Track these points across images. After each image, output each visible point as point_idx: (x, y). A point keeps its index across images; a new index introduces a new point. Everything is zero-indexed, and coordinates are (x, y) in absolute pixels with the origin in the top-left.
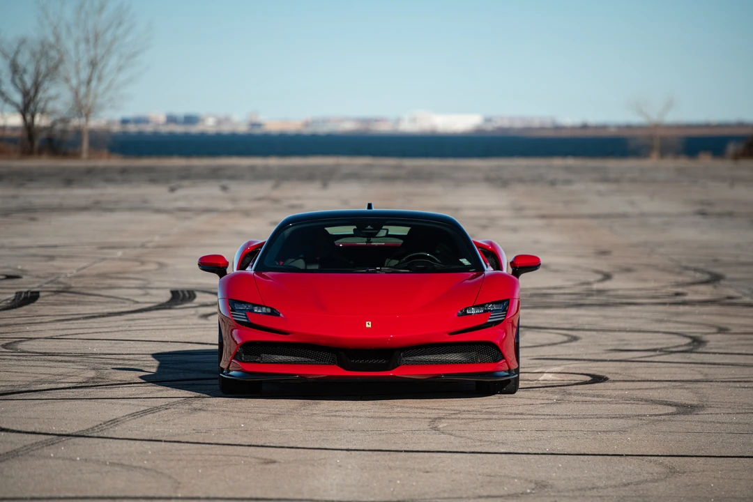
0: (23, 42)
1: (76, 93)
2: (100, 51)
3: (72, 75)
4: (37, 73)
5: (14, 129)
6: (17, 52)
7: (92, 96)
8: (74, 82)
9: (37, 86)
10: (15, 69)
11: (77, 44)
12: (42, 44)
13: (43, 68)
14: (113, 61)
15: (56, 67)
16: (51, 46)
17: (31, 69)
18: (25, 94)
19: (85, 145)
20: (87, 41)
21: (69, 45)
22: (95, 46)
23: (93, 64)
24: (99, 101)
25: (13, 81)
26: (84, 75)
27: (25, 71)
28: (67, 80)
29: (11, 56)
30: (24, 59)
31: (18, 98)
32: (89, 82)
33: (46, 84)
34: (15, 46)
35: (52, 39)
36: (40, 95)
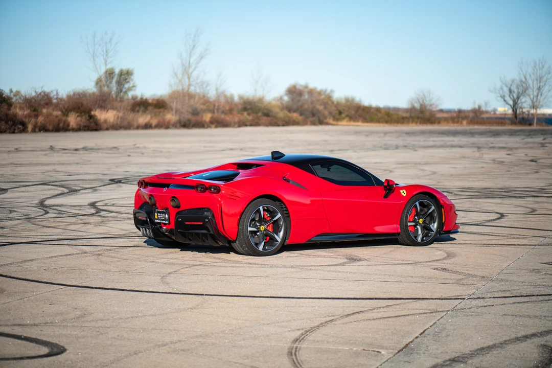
0: (513, 81)
1: (532, 101)
2: (542, 84)
3: (531, 93)
4: (518, 93)
5: (510, 114)
6: (511, 85)
7: (538, 102)
8: (532, 97)
9: (518, 98)
10: (510, 91)
11: (533, 82)
12: (521, 81)
13: (521, 91)
14: (547, 88)
15: (525, 92)
16: (524, 83)
17: (516, 91)
18: (514, 101)
19: (535, 121)
20: (537, 80)
21: (530, 82)
22: (540, 83)
23: (539, 89)
24: (541, 103)
25: (510, 96)
26: (535, 94)
27: (514, 92)
28: (529, 96)
29: (509, 86)
30: (514, 88)
31: (511, 102)
32: (538, 96)
33: (522, 97)
34: (510, 82)
35: (524, 80)
36: (519, 101)
